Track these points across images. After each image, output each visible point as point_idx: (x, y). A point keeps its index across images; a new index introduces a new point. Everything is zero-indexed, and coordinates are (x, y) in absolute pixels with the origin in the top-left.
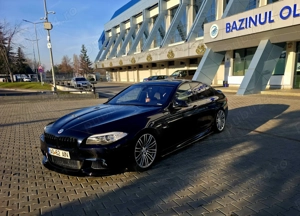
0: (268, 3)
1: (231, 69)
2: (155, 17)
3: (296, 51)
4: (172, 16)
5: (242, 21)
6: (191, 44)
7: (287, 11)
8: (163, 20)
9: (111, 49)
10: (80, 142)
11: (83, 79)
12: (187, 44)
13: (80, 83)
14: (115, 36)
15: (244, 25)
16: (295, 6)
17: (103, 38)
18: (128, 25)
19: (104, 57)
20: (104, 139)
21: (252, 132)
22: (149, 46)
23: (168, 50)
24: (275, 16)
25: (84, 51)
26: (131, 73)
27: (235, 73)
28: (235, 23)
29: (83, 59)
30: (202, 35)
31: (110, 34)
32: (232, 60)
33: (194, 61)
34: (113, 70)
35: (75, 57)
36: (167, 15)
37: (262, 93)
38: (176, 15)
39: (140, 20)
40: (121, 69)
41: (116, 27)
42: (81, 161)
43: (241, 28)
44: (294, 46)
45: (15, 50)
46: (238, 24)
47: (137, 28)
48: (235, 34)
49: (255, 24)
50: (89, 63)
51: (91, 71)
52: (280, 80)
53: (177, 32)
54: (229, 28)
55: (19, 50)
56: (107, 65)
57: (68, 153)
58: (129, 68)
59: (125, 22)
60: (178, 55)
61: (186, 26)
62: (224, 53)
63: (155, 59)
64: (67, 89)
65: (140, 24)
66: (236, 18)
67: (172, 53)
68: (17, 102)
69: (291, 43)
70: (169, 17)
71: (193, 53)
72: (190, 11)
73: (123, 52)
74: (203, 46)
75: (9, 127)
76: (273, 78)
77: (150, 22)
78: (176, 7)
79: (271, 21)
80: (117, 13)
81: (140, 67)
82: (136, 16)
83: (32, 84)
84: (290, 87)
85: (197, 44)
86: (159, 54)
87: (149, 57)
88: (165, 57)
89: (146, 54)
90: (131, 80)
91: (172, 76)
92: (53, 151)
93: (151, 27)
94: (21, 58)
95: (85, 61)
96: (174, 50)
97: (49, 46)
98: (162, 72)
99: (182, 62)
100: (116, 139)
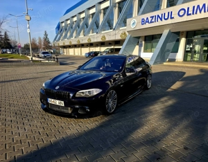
0: (167, 7)
1: (143, 48)
2: (93, 14)
3: (186, 38)
4: (104, 14)
5: (152, 17)
6: (117, 31)
7: (183, 11)
8: (98, 16)
9: (64, 34)
10: (71, 95)
11: (47, 53)
12: (114, 32)
13: (46, 55)
14: (66, 25)
15: (153, 20)
16: (188, 8)
17: (58, 27)
18: (75, 19)
19: (59, 39)
20: (87, 93)
21: (169, 90)
22: (89, 32)
23: (102, 35)
24: (175, 15)
25: (46, 35)
26: (76, 49)
27: (145, 50)
28: (147, 18)
29: (45, 40)
30: (125, 26)
31: (63, 24)
32: (143, 42)
33: (118, 42)
34: (64, 47)
35: (40, 39)
36: (101, 13)
37: (165, 63)
38: (107, 13)
39: (83, 15)
40: (70, 47)
41: (67, 20)
42: (71, 108)
43: (151, 22)
44: (185, 34)
45: (3, 34)
46: (150, 19)
47: (81, 21)
48: (147, 25)
49: (161, 20)
50: (49, 43)
51: (50, 48)
52: (175, 56)
53: (107, 24)
54: (143, 22)
55: (5, 33)
56: (61, 44)
57: (63, 102)
58: (75, 46)
59: (73, 17)
60: (108, 39)
61: (113, 20)
62: (139, 38)
63: (93, 41)
64: (37, 59)
65: (83, 18)
66: (149, 15)
67: (104, 37)
68: (8, 66)
69: (183, 32)
70: (102, 14)
71: (118, 37)
72: (116, 11)
73: (71, 36)
74: (125, 33)
75: (9, 83)
76: (171, 54)
77: (89, 17)
78: (107, 8)
79: (172, 18)
80: (68, 11)
81: (83, 46)
82: (80, 13)
83: (14, 55)
84: (182, 60)
85: (121, 32)
86: (95, 37)
87: (89, 39)
88: (99, 40)
89: (87, 38)
90: (76, 54)
91: (104, 52)
92: (51, 101)
93: (90, 21)
94: (6, 39)
95: (47, 41)
96: (105, 35)
97: (28, 31)
98: (97, 49)
99: (110, 43)
100: (95, 94)
